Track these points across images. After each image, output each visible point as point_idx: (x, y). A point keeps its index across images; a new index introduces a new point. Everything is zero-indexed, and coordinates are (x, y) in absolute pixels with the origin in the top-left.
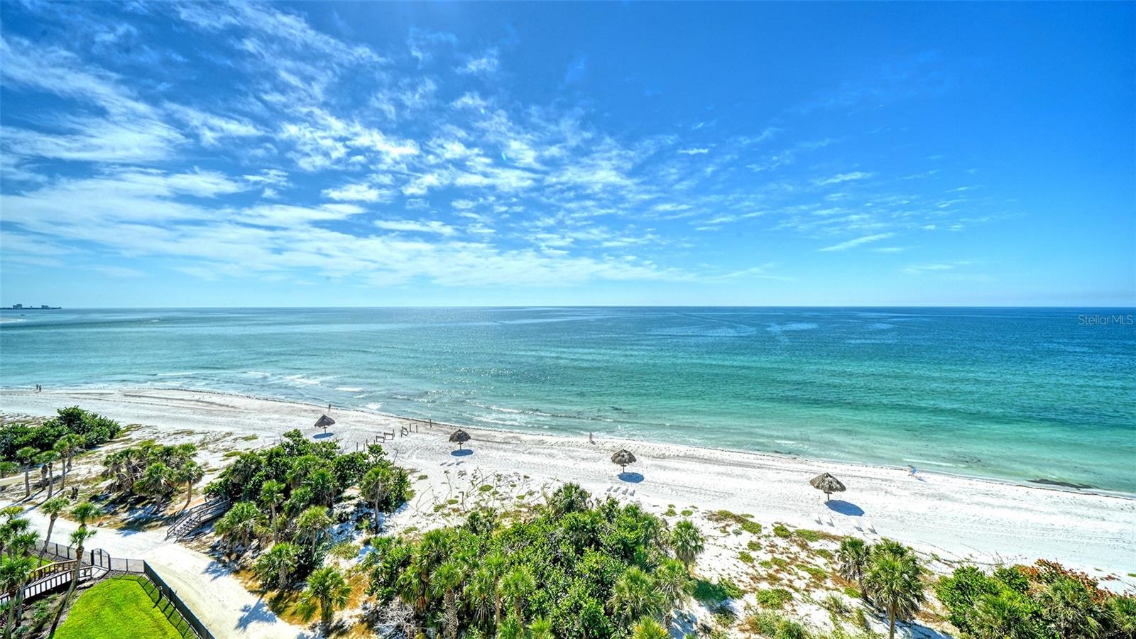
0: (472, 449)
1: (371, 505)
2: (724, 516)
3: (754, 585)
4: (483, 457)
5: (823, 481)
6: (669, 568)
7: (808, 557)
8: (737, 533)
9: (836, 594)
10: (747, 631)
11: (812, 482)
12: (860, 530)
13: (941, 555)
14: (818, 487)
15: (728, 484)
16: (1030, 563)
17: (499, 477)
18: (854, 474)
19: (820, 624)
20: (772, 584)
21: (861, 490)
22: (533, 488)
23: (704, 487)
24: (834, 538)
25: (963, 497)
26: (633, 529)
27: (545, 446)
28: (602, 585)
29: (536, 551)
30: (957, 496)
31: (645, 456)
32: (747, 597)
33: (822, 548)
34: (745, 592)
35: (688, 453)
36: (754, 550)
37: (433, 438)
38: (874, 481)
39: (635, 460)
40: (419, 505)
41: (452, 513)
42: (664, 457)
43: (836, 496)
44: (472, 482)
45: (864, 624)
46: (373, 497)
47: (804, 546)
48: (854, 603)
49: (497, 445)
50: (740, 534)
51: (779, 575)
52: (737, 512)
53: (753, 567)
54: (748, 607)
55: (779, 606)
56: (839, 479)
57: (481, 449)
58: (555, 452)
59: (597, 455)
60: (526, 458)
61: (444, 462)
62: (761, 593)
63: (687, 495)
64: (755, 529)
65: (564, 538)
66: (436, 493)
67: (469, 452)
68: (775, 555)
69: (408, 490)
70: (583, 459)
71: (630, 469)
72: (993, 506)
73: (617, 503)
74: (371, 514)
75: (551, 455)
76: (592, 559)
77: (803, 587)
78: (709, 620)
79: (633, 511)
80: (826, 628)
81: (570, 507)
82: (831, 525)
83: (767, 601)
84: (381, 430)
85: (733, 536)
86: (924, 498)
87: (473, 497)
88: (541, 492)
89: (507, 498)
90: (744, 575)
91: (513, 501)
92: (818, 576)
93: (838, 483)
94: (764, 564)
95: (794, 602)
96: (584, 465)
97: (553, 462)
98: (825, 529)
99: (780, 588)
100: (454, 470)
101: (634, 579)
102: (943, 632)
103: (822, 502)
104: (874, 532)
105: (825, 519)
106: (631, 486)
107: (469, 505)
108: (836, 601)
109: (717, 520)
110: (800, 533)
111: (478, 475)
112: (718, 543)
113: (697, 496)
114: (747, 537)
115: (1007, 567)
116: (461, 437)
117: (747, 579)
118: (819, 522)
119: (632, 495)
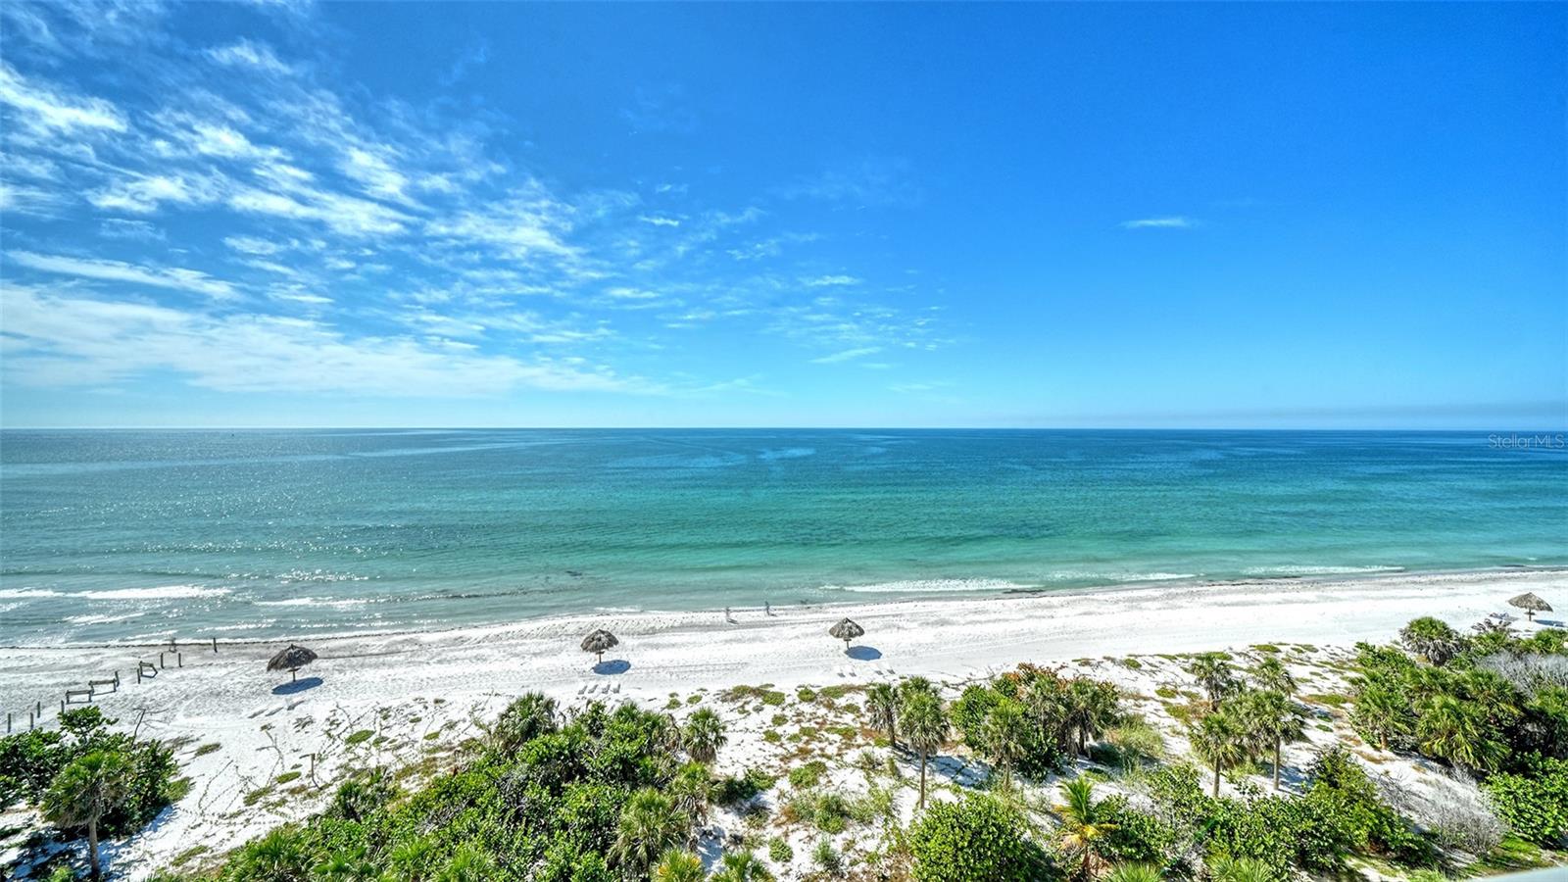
0: (321, 675)
1: (71, 835)
2: (740, 692)
3: (785, 767)
4: (347, 685)
5: (843, 628)
6: (689, 776)
7: (836, 717)
8: (758, 710)
9: (867, 749)
10: (783, 823)
11: (832, 632)
12: (880, 673)
13: (950, 680)
14: (838, 636)
15: (739, 652)
16: (1012, 669)
17: (385, 713)
18: (868, 614)
19: (856, 788)
20: (803, 759)
21: (877, 631)
22: (454, 716)
23: (711, 662)
24: (859, 689)
25: (959, 618)
26: (633, 737)
27: (466, 645)
28: (597, 828)
29: (484, 813)
30: (954, 619)
31: (628, 634)
32: (779, 784)
33: (848, 703)
34: (777, 778)
35: (685, 621)
36: (779, 725)
37: (224, 671)
38: (887, 618)
39: (616, 643)
40: (204, 804)
41: (289, 798)
42: (653, 632)
43: (855, 642)
44: (328, 733)
45: (895, 773)
46: (83, 815)
47: (830, 706)
48: (883, 753)
49: (374, 660)
50: (762, 709)
51: (810, 747)
52: (754, 684)
53: (781, 745)
54: (782, 795)
55: (815, 782)
56: (857, 622)
57: (340, 672)
58: (486, 651)
59: (557, 645)
60: (434, 671)
61: (256, 710)
62: (794, 774)
63: (692, 676)
64: (777, 699)
65: (528, 778)
66: (245, 771)
67: (316, 682)
68: (803, 725)
69: (172, 780)
70: (535, 654)
71: (609, 656)
72: (980, 622)
73: (603, 708)
74: (72, 853)
75: (478, 658)
76: (579, 796)
77: (835, 752)
78: (739, 827)
79: (628, 713)
80: (862, 790)
81: (530, 731)
82: (853, 675)
83: (800, 781)
84: (78, 678)
85: (754, 714)
86: (929, 628)
87: (333, 759)
88: (468, 718)
89: (407, 744)
90: (773, 758)
91: (417, 745)
92: (848, 734)
93: (857, 627)
94: (793, 738)
95: (828, 772)
96: (537, 662)
97: (484, 668)
98: (849, 681)
99: (813, 761)
100: (281, 721)
101: (647, 806)
102: (959, 756)
103: (841, 652)
104: (892, 672)
105: (847, 670)
106: (614, 680)
107: (326, 773)
108: (868, 757)
109: (732, 700)
110: (826, 692)
111: (340, 717)
112: (737, 728)
113: (704, 675)
114: (770, 711)
115: (998, 677)
116: (297, 658)
117: (775, 762)
118: (842, 675)
119: (617, 691)
